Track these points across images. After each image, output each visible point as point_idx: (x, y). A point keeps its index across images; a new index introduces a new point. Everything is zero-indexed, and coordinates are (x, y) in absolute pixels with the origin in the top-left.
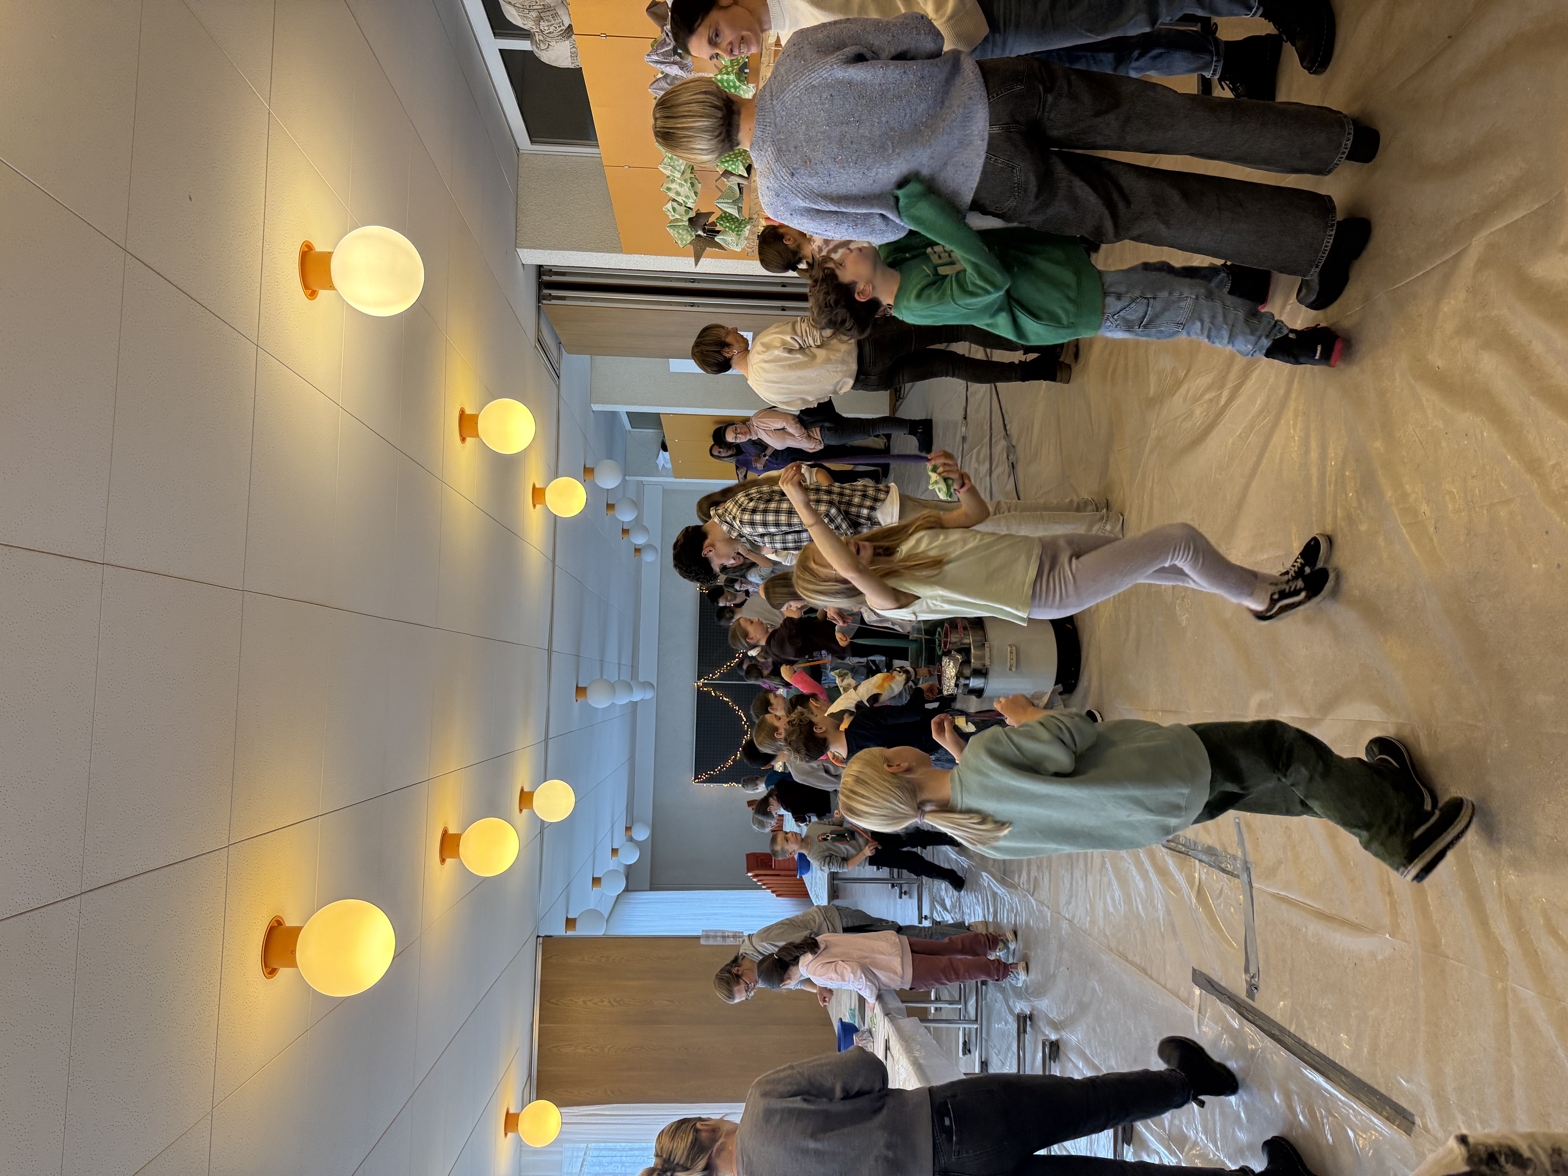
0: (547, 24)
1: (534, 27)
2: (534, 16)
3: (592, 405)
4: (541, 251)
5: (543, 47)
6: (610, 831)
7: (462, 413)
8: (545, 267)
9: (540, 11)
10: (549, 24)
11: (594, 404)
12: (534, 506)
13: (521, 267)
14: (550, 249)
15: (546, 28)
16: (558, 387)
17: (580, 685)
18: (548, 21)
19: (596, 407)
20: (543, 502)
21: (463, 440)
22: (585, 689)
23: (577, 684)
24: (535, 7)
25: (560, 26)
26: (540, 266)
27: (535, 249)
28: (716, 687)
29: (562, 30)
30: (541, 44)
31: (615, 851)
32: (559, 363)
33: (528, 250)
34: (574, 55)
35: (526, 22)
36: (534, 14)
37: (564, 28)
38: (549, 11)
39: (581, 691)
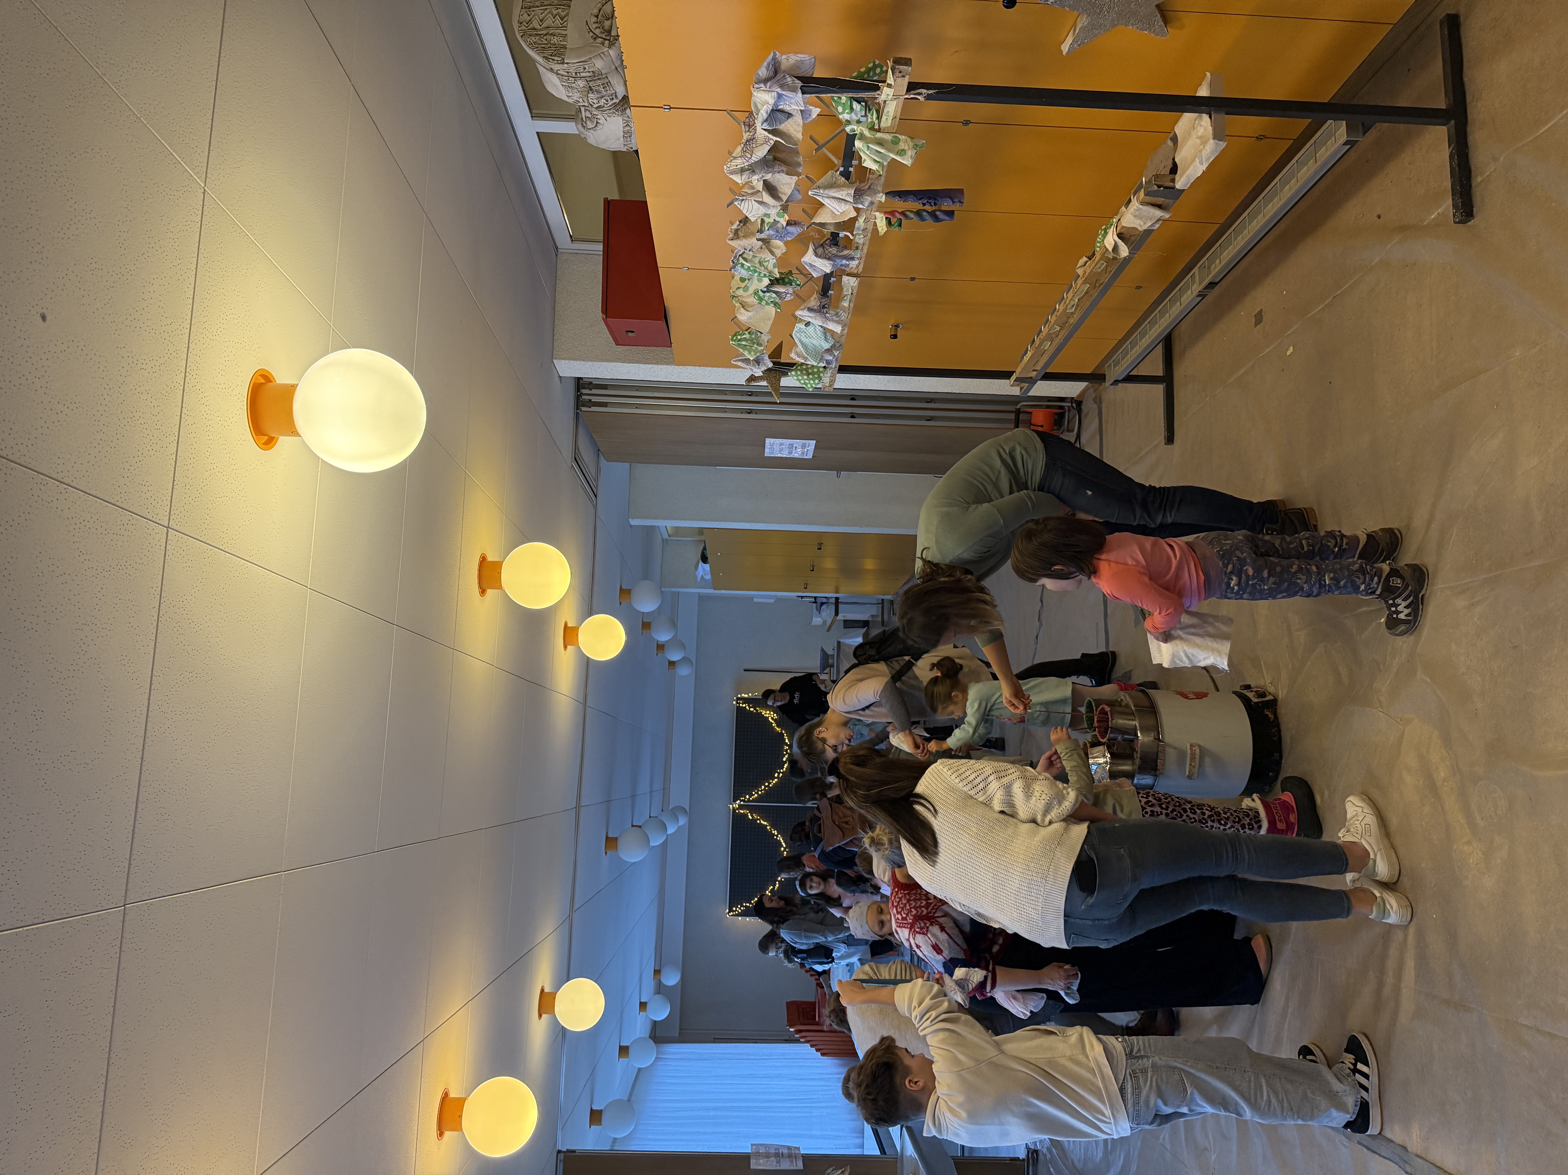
0: (597, 96)
1: (581, 100)
2: (581, 86)
3: (630, 520)
4: (581, 362)
5: (590, 125)
6: (638, 984)
7: (483, 559)
8: (584, 380)
9: (588, 79)
10: (599, 95)
11: (633, 518)
12: (565, 647)
13: (557, 379)
14: (591, 361)
15: (595, 101)
16: (595, 507)
17: (610, 835)
18: (598, 92)
19: (634, 522)
20: (575, 643)
21: (483, 592)
22: (616, 839)
23: (607, 833)
24: (583, 75)
25: (612, 99)
26: (579, 379)
27: (575, 360)
28: (752, 809)
29: (614, 104)
30: (588, 122)
31: (643, 1005)
32: (597, 480)
33: (567, 361)
34: (627, 135)
35: (571, 94)
36: (581, 83)
37: (617, 101)
38: (599, 79)
39: (611, 842)
